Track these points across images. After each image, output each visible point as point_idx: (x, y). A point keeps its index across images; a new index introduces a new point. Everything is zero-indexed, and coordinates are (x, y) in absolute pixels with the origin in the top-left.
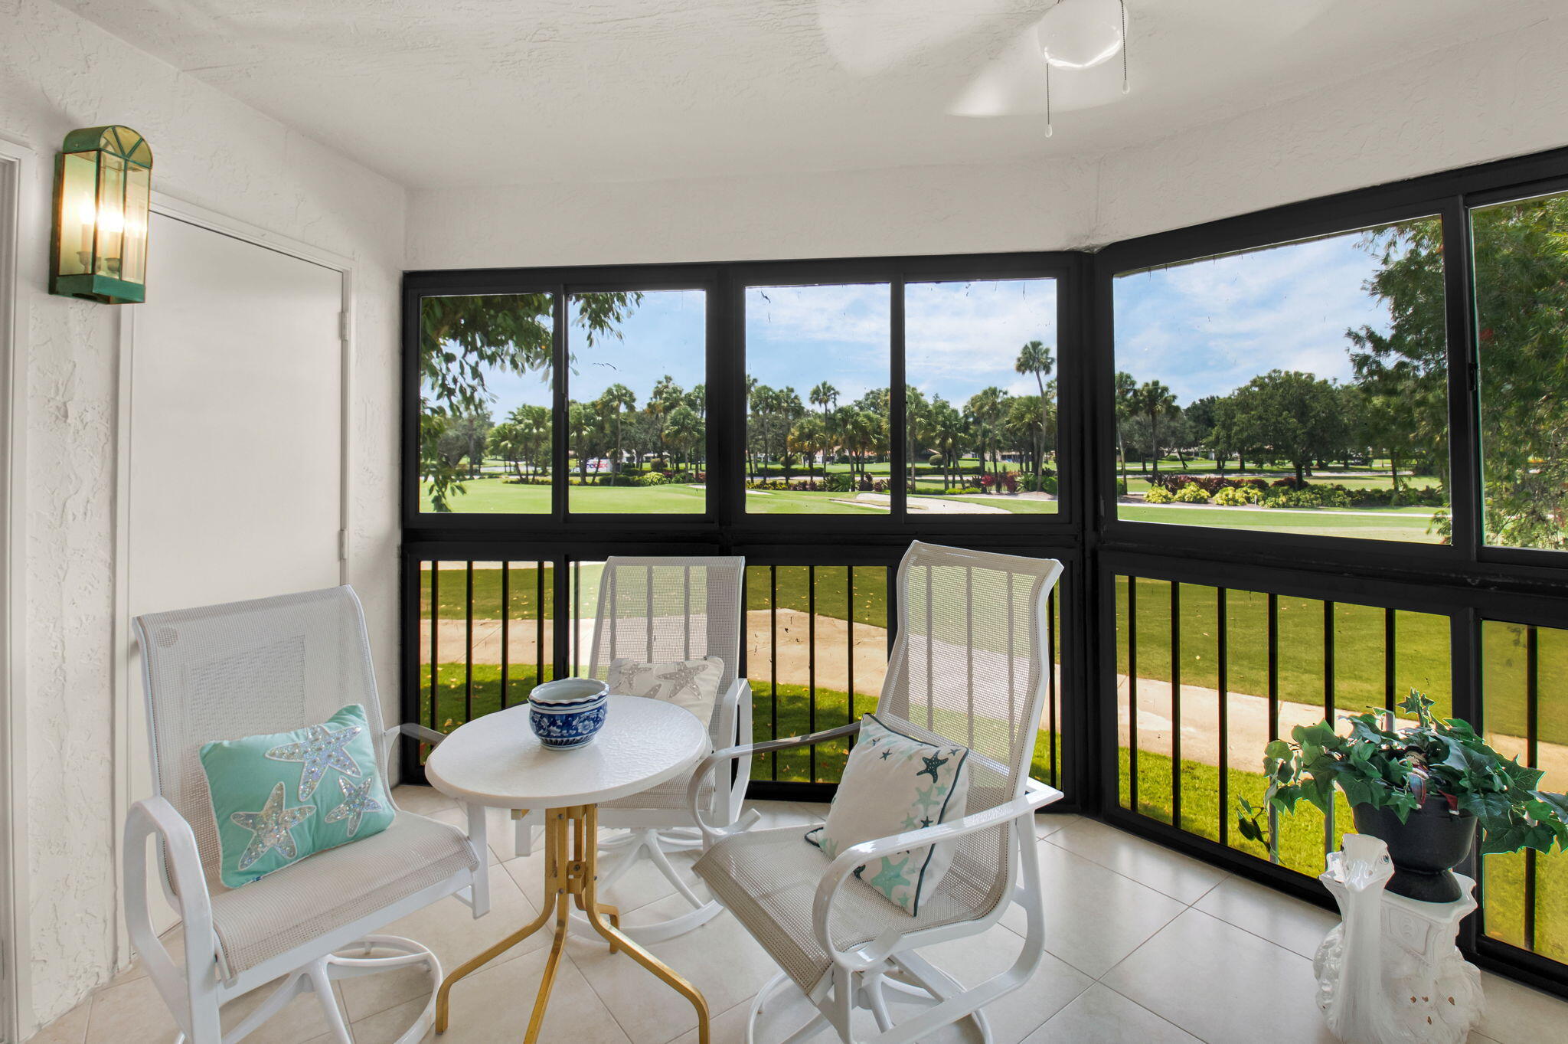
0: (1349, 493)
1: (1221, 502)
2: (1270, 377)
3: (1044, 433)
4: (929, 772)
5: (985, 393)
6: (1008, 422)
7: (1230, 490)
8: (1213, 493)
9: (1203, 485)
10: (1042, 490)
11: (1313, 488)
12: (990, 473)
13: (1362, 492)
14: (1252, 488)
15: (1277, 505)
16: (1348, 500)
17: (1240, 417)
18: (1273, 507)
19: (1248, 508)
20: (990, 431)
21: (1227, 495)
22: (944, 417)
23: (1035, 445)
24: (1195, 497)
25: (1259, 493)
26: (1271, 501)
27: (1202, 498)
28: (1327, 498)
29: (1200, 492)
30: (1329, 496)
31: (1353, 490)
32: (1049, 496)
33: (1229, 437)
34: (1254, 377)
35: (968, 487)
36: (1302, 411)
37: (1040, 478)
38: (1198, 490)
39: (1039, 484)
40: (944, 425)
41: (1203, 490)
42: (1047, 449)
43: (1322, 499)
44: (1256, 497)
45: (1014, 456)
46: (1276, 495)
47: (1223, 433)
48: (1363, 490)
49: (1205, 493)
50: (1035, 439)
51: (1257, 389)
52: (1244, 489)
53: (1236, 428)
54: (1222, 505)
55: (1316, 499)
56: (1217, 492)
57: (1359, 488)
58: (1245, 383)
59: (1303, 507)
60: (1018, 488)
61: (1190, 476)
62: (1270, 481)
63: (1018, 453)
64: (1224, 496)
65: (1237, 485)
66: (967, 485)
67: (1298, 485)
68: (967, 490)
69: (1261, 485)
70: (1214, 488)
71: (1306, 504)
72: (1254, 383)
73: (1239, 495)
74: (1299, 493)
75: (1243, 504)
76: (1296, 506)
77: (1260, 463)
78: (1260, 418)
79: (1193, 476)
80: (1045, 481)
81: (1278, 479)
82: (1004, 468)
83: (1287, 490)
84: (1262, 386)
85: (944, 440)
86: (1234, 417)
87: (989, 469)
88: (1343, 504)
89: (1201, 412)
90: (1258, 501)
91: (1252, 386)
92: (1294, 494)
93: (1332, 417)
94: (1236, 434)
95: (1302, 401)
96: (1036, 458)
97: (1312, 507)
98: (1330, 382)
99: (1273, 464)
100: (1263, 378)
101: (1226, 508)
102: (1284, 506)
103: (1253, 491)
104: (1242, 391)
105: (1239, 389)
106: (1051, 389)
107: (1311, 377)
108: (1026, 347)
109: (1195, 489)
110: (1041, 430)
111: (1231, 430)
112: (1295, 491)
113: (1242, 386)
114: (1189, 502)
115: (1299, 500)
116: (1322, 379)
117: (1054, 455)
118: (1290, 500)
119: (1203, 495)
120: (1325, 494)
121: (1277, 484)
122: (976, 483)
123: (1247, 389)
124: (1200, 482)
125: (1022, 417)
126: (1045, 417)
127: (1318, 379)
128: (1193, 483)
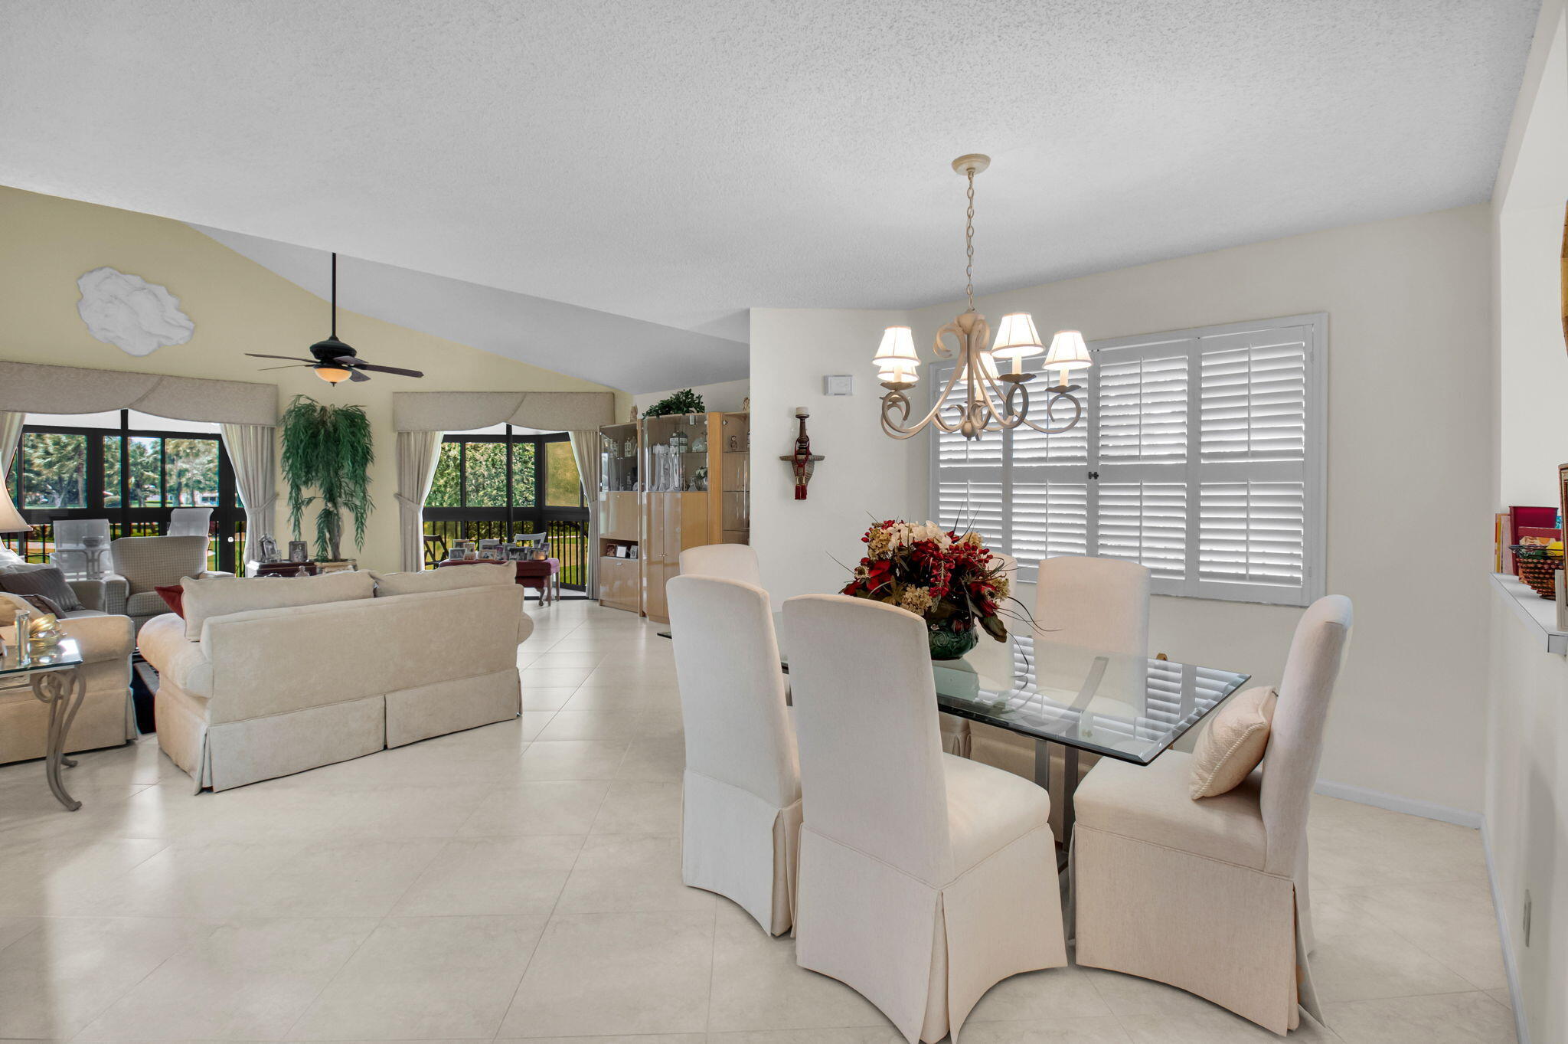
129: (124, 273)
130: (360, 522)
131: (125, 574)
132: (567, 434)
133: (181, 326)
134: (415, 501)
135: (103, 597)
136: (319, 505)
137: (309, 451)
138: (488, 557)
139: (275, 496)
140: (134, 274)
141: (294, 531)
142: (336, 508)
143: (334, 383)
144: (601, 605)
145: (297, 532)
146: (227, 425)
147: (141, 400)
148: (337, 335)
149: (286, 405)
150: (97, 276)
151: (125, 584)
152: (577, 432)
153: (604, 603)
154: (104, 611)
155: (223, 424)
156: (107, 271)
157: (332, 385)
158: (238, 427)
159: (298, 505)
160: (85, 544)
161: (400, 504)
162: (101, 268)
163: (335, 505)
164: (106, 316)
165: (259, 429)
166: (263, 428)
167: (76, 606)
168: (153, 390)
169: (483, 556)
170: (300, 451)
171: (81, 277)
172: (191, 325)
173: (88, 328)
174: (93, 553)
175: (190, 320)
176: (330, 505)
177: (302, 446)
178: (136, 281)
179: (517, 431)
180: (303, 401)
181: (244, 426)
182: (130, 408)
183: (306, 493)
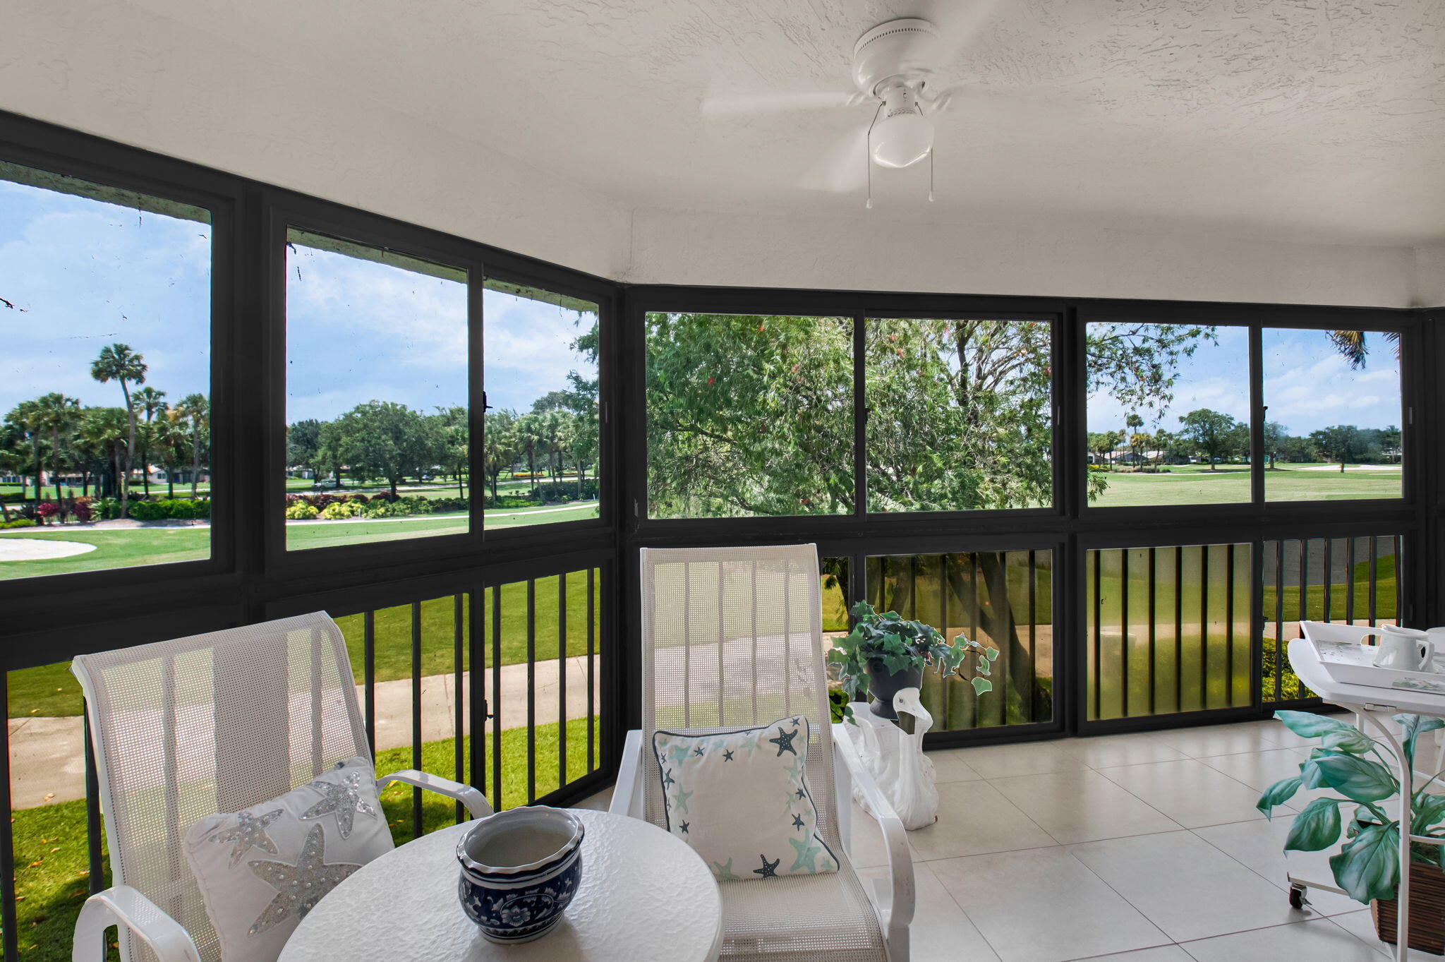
0: (431, 503)
1: (329, 516)
2: (370, 406)
4: (784, 749)
5: (45, 401)
6: (78, 438)
7: (336, 506)
8: (321, 509)
9: (310, 502)
10: (129, 516)
11: (405, 500)
12: (48, 500)
13: (439, 501)
14: (355, 502)
15: (377, 516)
16: (430, 508)
17: (345, 439)
18: (374, 518)
19: (353, 521)
20: (48, 447)
21: (334, 510)
24: (304, 514)
25: (361, 506)
26: (371, 513)
27: (312, 514)
28: (415, 507)
29: (309, 509)
30: (417, 506)
31: (432, 499)
32: (139, 523)
33: (335, 457)
34: (356, 405)
35: (14, 520)
36: (398, 436)
37: (125, 504)
38: (307, 507)
39: (124, 510)
41: (313, 507)
43: (411, 508)
44: (359, 510)
46: (374, 506)
47: (329, 453)
48: (440, 499)
49: (313, 509)
50: (117, 459)
51: (359, 415)
52: (349, 503)
53: (341, 449)
54: (330, 519)
55: (408, 508)
56: (325, 508)
57: (437, 498)
58: (349, 409)
59: (397, 516)
60: (93, 516)
61: (298, 495)
62: (369, 496)
64: (331, 511)
65: (342, 501)
66: (12, 517)
67: (392, 497)
68: (14, 523)
69: (363, 500)
70: (322, 504)
71: (400, 514)
72: (357, 410)
73: (345, 509)
74: (394, 504)
75: (348, 517)
76: (392, 515)
77: (362, 479)
78: (363, 440)
79: (302, 495)
80: (131, 506)
81: (375, 494)
82: (72, 494)
83: (384, 503)
84: (364, 413)
86: (339, 440)
87: (48, 495)
88: (427, 511)
89: (300, 434)
90: (361, 513)
91: (355, 412)
92: (390, 506)
93: (420, 441)
94: (342, 454)
95: (397, 426)
96: (117, 480)
97: (405, 515)
98: (418, 413)
99: (373, 479)
100: (365, 406)
101: (334, 522)
102: (383, 516)
103: (357, 505)
104: (349, 417)
105: (345, 415)
106: (138, 402)
107: (404, 407)
108: (107, 350)
109: (304, 507)
111: (337, 450)
112: (391, 503)
113: (347, 412)
114: (299, 519)
115: (394, 510)
116: (412, 410)
118: (387, 510)
119: (312, 511)
120: (414, 504)
121: (375, 498)
122: (28, 514)
123: (351, 414)
124: (308, 499)
125: (100, 431)
126: (132, 431)
127: (409, 410)
128: (301, 501)
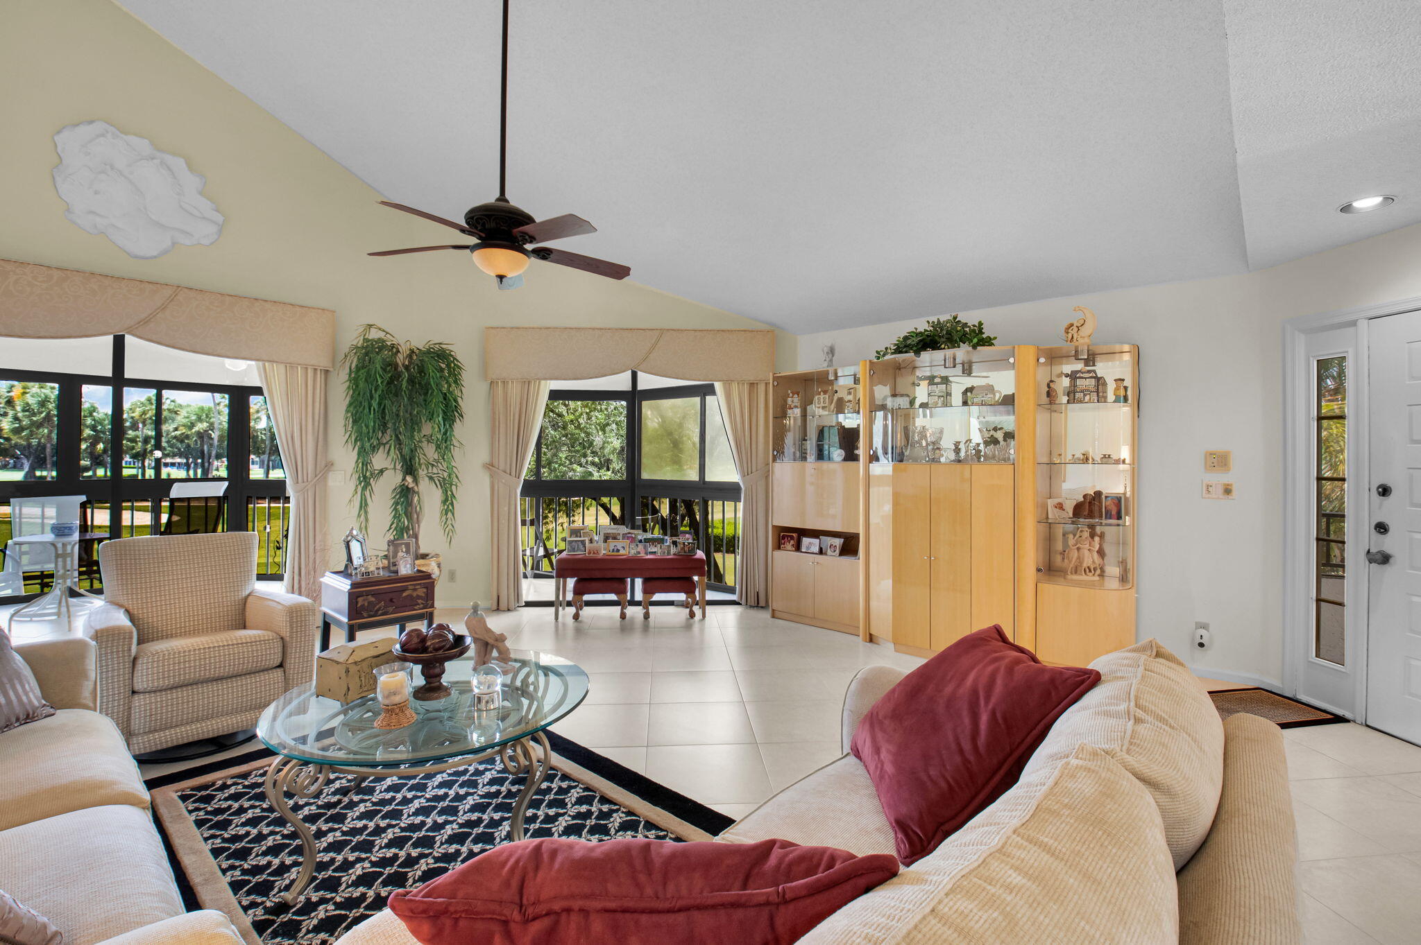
3: (216, 442)
6: (176, 429)
22: (94, 420)
23: (206, 452)
40: (93, 428)
42: (218, 457)
45: (179, 463)
63: (185, 461)
82: (169, 475)
85: (94, 445)
96: (206, 465)
110: (212, 439)
117: (226, 463)
129: (126, 134)
130: (448, 502)
131: (126, 604)
132: (712, 385)
133: (204, 218)
134: (513, 473)
135: (92, 675)
136: (393, 478)
137: (387, 402)
138: (618, 551)
139: (329, 466)
140: (141, 136)
141: (359, 516)
142: (417, 485)
143: (501, 277)
144: (773, 617)
145: (363, 517)
146: (267, 364)
147: (146, 322)
148: (508, 196)
149: (351, 337)
150: (85, 131)
151: (131, 633)
152: (727, 383)
153: (777, 614)
154: (95, 710)
155: (261, 363)
156: (99, 127)
157: (496, 280)
158: (282, 367)
159: (366, 479)
160: (53, 533)
161: (492, 476)
162: (91, 122)
163: (416, 481)
164: (96, 193)
165: (310, 372)
166: (315, 370)
167: (35, 709)
168: (163, 308)
169: (611, 549)
170: (375, 404)
171: (59, 132)
172: (220, 218)
173: (68, 210)
174: (64, 545)
175: (217, 211)
176: (409, 479)
177: (376, 396)
178: (143, 145)
179: (647, 382)
180: (374, 335)
181: (290, 366)
182: (129, 333)
183: (379, 460)
